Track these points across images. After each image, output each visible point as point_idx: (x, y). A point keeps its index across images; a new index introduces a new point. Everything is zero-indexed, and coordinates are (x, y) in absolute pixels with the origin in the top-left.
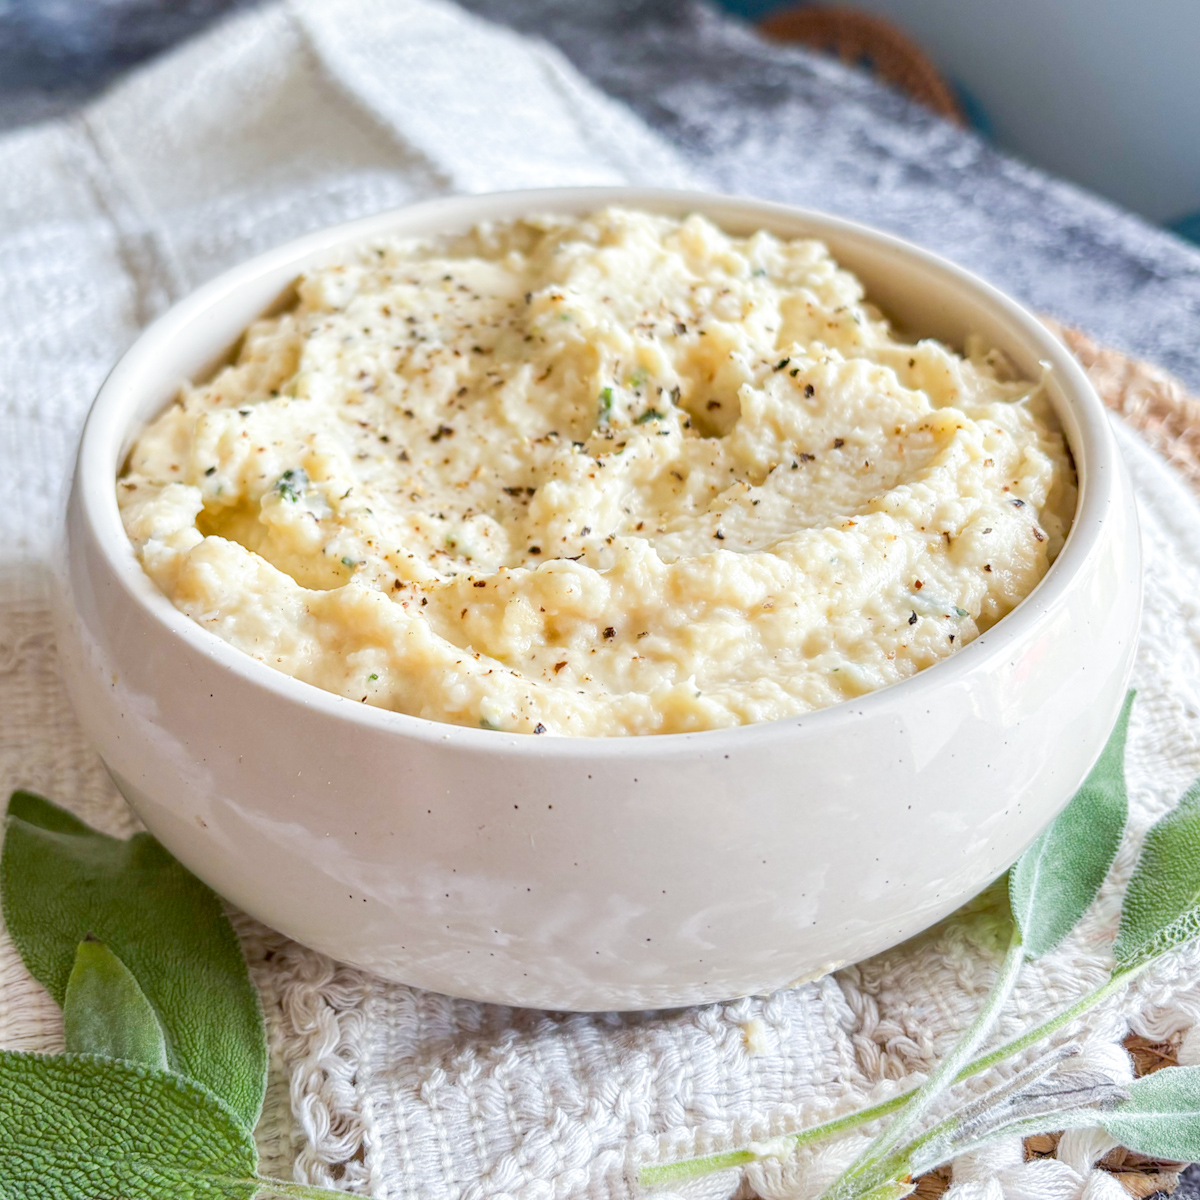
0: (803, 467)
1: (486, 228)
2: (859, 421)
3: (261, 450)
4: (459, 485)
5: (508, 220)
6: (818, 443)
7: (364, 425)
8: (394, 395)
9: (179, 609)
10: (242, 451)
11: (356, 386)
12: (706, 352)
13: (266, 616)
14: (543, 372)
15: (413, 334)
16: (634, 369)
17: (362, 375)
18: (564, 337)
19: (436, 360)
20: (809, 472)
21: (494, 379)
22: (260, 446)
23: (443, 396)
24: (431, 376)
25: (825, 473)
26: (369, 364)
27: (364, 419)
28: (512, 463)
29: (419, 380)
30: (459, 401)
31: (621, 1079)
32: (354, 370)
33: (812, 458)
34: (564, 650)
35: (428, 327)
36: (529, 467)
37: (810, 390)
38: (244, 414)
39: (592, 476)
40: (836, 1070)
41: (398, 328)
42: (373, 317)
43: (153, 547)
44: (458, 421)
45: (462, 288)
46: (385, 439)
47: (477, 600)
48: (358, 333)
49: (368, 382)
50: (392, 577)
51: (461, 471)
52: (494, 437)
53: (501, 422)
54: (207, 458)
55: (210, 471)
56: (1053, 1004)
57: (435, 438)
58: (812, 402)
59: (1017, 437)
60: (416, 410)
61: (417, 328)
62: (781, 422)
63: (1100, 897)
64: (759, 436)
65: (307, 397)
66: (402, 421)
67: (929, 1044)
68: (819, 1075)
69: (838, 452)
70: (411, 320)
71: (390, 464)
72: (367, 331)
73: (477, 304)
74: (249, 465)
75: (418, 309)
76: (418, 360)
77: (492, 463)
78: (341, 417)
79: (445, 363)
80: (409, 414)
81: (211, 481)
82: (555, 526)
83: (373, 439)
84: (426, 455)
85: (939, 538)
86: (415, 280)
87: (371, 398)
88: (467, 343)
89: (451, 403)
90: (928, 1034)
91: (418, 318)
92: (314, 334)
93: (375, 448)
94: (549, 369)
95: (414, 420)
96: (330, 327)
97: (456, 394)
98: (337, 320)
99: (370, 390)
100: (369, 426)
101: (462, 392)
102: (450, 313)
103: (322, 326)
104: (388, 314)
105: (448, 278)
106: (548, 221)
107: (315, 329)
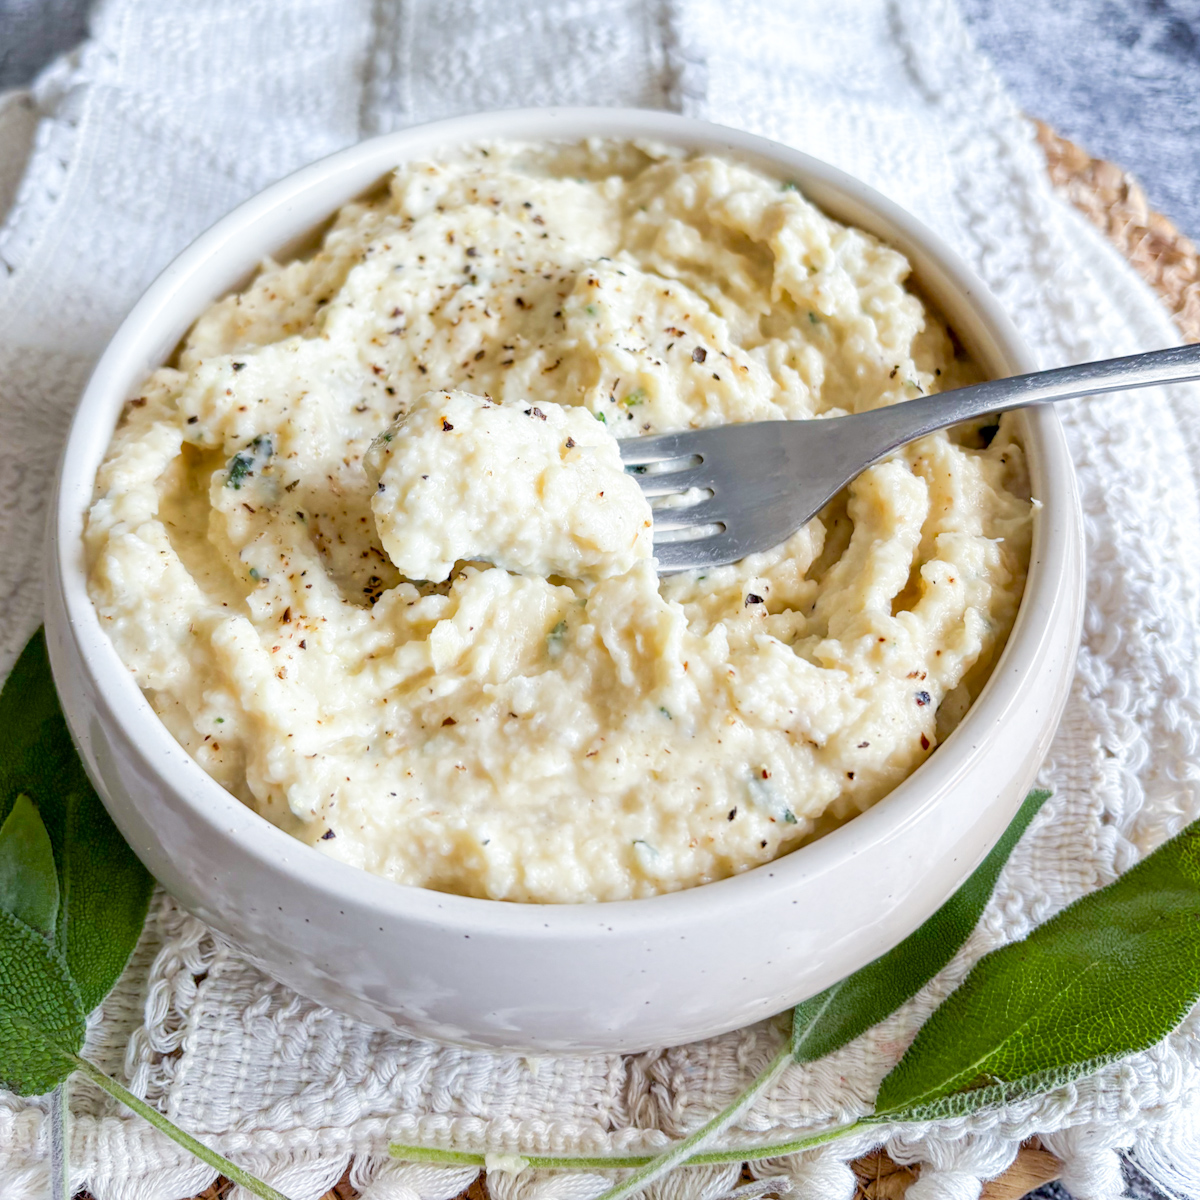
1: (596, 144)
3: (242, 409)
5: (618, 140)
7: (377, 371)
8: (417, 343)
9: (89, 594)
10: (224, 405)
11: (386, 324)
13: (151, 628)
14: (552, 363)
15: (467, 269)
16: (633, 389)
17: (396, 313)
18: (580, 334)
19: (466, 314)
21: (509, 354)
22: (242, 404)
23: (460, 358)
24: (456, 330)
26: (406, 303)
27: (380, 364)
29: (445, 332)
30: (473, 365)
31: (403, 1060)
32: (389, 307)
35: (485, 265)
38: (238, 367)
40: (598, 1098)
41: (456, 258)
42: (437, 241)
45: (538, 220)
46: (390, 391)
48: (412, 261)
49: (400, 322)
50: (287, 602)
54: (191, 406)
55: (192, 420)
56: (802, 1117)
60: (429, 367)
61: (473, 263)
65: (327, 337)
66: (414, 374)
67: (680, 1109)
68: (582, 1097)
70: (470, 252)
71: (385, 421)
72: (422, 259)
73: (543, 242)
74: (228, 421)
75: (482, 239)
76: (451, 309)
78: (360, 356)
79: (473, 320)
80: (423, 369)
81: (192, 428)
83: (382, 386)
86: (497, 199)
87: (395, 341)
88: (514, 291)
89: (465, 365)
90: (683, 1099)
91: (478, 251)
92: (369, 255)
93: (379, 401)
94: (558, 362)
95: (424, 377)
96: (388, 248)
97: (473, 356)
98: (398, 240)
99: (397, 332)
100: (381, 373)
101: (480, 356)
102: (513, 249)
103: (379, 247)
104: (451, 240)
105: (528, 206)
106: (656, 150)
107: (371, 250)
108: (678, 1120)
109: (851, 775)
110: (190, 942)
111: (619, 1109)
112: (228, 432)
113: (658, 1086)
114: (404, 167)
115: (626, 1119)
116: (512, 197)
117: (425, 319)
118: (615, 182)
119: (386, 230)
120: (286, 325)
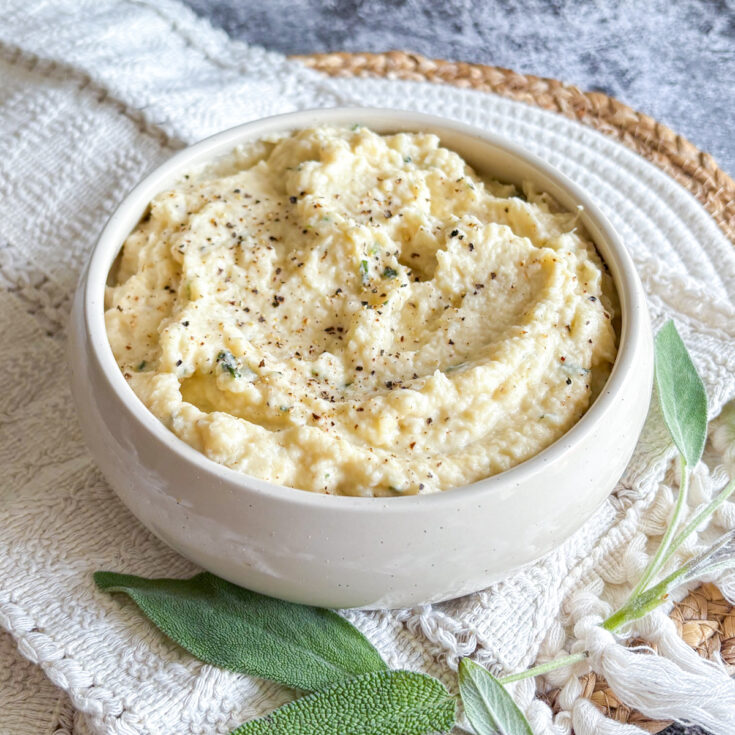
0: (480, 292)
2: (501, 261)
3: (202, 344)
4: (299, 332)
5: (252, 141)
6: (483, 278)
7: (233, 303)
8: (242, 281)
9: (213, 460)
10: (193, 346)
11: (220, 279)
12: (405, 226)
14: (323, 254)
15: (234, 235)
16: (373, 245)
17: (220, 271)
18: (331, 232)
19: (258, 254)
20: (483, 295)
21: (296, 262)
22: (200, 342)
23: (268, 276)
24: (258, 264)
25: (493, 295)
26: (221, 263)
27: (231, 299)
28: (322, 313)
29: (253, 268)
30: (279, 277)
32: (215, 270)
33: (482, 286)
34: (411, 436)
35: (241, 229)
36: (334, 314)
37: (471, 247)
38: (186, 324)
39: (377, 320)
41: (225, 232)
42: (209, 229)
43: (178, 423)
44: (284, 291)
45: (247, 196)
46: (247, 310)
47: (362, 418)
48: (206, 242)
49: (224, 274)
50: (310, 412)
51: (296, 323)
52: (307, 297)
53: (309, 287)
54: (175, 356)
57: (275, 305)
58: (474, 253)
59: (577, 254)
60: (257, 288)
61: (234, 230)
62: (461, 267)
64: (451, 277)
66: (251, 296)
69: (494, 281)
70: (229, 226)
71: (256, 326)
72: (209, 240)
73: (260, 205)
74: (199, 354)
75: (229, 218)
76: (247, 256)
77: (311, 313)
79: (264, 255)
80: (255, 291)
81: (181, 367)
82: (367, 353)
83: (241, 311)
84: (273, 316)
85: (565, 331)
86: (218, 195)
87: (229, 284)
88: (265, 237)
89: (275, 279)
91: (232, 223)
92: (182, 250)
93: (245, 318)
94: (326, 252)
95: (259, 295)
96: (189, 242)
97: (275, 273)
98: (187, 236)
99: (227, 280)
100: (236, 304)
101: (278, 271)
102: (248, 215)
103: (185, 243)
104: (215, 224)
105: (237, 191)
106: (275, 138)
107: (182, 246)
109: (590, 341)
112: (200, 360)
116: (223, 192)
117: (235, 267)
118: (262, 164)
119: (174, 236)
120: (159, 308)
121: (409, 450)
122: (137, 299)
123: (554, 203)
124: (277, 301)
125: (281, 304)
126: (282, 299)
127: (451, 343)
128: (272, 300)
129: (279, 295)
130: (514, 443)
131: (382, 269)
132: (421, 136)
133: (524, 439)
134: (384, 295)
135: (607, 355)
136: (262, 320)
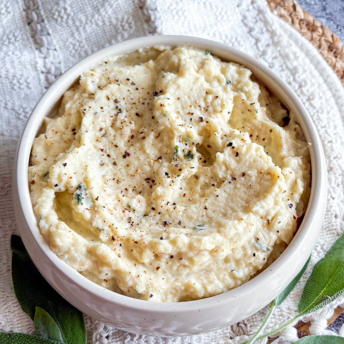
0: (233, 182)
2: (250, 167)
3: (71, 178)
4: (132, 176)
6: (238, 173)
7: (102, 150)
8: (111, 138)
9: (52, 250)
10: (65, 179)
11: (99, 134)
12: (208, 128)
13: (76, 255)
14: (157, 135)
15: (117, 107)
16: (185, 137)
17: (101, 129)
18: (164, 124)
19: (124, 124)
20: (234, 184)
21: (142, 135)
22: (70, 176)
23: (126, 139)
24: (122, 130)
25: (238, 186)
26: (103, 125)
27: (102, 148)
28: (147, 168)
29: (119, 132)
30: (131, 140)
32: (98, 128)
33: (235, 179)
34: (159, 263)
35: (122, 104)
36: (153, 171)
37: (237, 154)
38: (65, 165)
39: (171, 185)
40: (226, 331)
41: (112, 105)
42: (104, 100)
43: (43, 223)
44: (131, 151)
45: (133, 84)
46: (109, 156)
47: (135, 247)
48: (99, 110)
49: (103, 132)
50: (111, 234)
51: (132, 170)
52: (142, 158)
53: (144, 152)
54: (54, 181)
55: (56, 185)
56: (281, 320)
57: (124, 157)
58: (237, 158)
60: (118, 145)
61: (118, 105)
62: (228, 165)
63: (299, 282)
64: (221, 168)
65: (84, 145)
66: (114, 148)
67: (249, 328)
68: (222, 333)
69: (243, 178)
70: (116, 101)
71: (111, 166)
72: (102, 108)
73: (137, 91)
74: (68, 183)
75: (118, 96)
76: (118, 124)
77: (141, 167)
78: (95, 147)
79: (127, 126)
80: (116, 146)
81: (57, 188)
82: (159, 202)
83: (105, 155)
84: (122, 162)
85: (266, 222)
86: (117, 80)
87: (104, 138)
88: (134, 112)
89: (129, 141)
90: (249, 325)
91: (118, 100)
92: (85, 112)
93: (106, 160)
94: (159, 134)
95: (117, 148)
96: (90, 107)
97: (130, 137)
98: (92, 103)
99: (104, 136)
100: (104, 151)
101: (132, 137)
102: (129, 96)
103: (87, 108)
104: (109, 99)
105: (128, 80)
106: (162, 48)
107: (85, 110)
108: (249, 331)
109: (278, 232)
110: (101, 329)
111: (232, 332)
112: (68, 186)
113: (240, 324)
114: (82, 76)
115: (234, 334)
116: (122, 78)
117: (110, 129)
118: (151, 62)
119: (86, 100)
120: (65, 142)
121: (155, 270)
122: (57, 132)
123: (300, 132)
124: (126, 155)
125: (127, 157)
126: (129, 155)
127: (205, 208)
128: (124, 154)
129: (128, 151)
130: (210, 282)
131: (186, 152)
132: (242, 69)
133: (217, 282)
134: (180, 170)
135: (285, 241)
136: (115, 164)
